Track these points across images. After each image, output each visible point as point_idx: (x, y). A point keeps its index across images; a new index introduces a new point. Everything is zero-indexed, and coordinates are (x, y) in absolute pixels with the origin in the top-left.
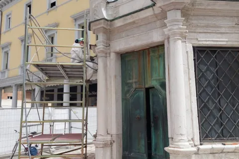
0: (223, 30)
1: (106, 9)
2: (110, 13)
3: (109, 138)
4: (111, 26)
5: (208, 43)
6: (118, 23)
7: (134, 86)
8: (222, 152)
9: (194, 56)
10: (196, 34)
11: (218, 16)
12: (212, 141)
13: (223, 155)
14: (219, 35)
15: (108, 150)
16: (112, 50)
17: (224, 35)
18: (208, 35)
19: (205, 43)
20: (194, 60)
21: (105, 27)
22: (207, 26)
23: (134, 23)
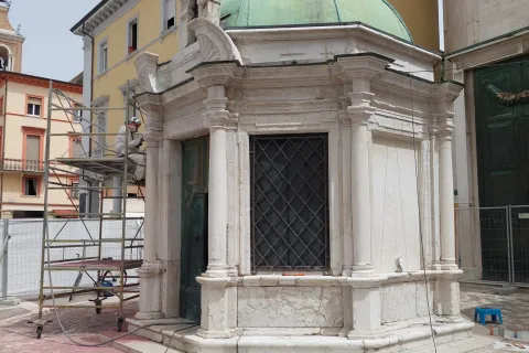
0: (294, 109)
1: (157, 76)
2: (162, 80)
3: (157, 265)
4: (161, 101)
5: (270, 129)
6: (169, 98)
7: (194, 190)
8: (278, 285)
9: (251, 149)
10: (253, 117)
11: (289, 87)
12: (268, 270)
13: (280, 289)
14: (289, 117)
15: (156, 282)
16: (165, 136)
17: (296, 117)
18: (272, 117)
19: (265, 130)
20: (251, 154)
21: (153, 103)
22: (269, 105)
23: (184, 98)
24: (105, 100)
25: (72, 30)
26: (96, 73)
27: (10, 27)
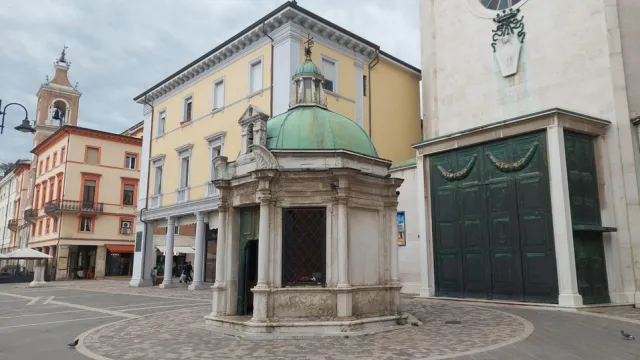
2: (230, 172)
3: (225, 284)
4: (229, 184)
5: (294, 205)
7: (248, 239)
15: (224, 294)
16: (231, 206)
17: (309, 199)
24: (161, 158)
25: (135, 99)
26: (155, 135)
27: (68, 84)
